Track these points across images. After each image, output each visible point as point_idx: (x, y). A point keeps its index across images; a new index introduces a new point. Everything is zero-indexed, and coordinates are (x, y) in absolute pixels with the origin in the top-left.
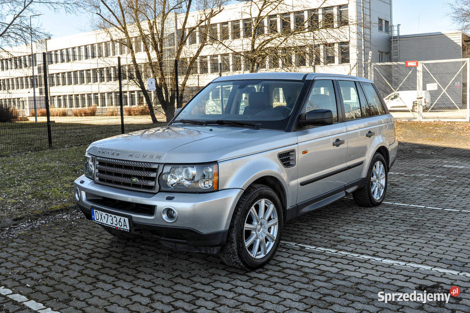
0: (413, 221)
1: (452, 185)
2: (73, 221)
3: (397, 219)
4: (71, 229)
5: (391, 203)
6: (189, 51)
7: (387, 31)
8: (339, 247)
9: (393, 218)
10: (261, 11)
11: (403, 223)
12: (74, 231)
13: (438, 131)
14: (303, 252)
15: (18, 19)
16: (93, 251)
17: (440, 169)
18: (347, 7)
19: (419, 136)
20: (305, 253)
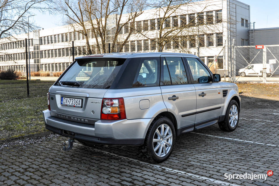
0: (243, 152)
1: (276, 127)
2: (25, 145)
3: (233, 151)
4: (21, 151)
5: (232, 139)
6: (122, 38)
7: (247, 26)
8: (188, 170)
9: (230, 150)
10: (166, 13)
11: (236, 154)
12: (23, 152)
13: (275, 90)
14: (163, 173)
15: (21, 18)
16: (29, 166)
17: (270, 116)
18: (222, 11)
19: (262, 93)
20: (164, 174)
